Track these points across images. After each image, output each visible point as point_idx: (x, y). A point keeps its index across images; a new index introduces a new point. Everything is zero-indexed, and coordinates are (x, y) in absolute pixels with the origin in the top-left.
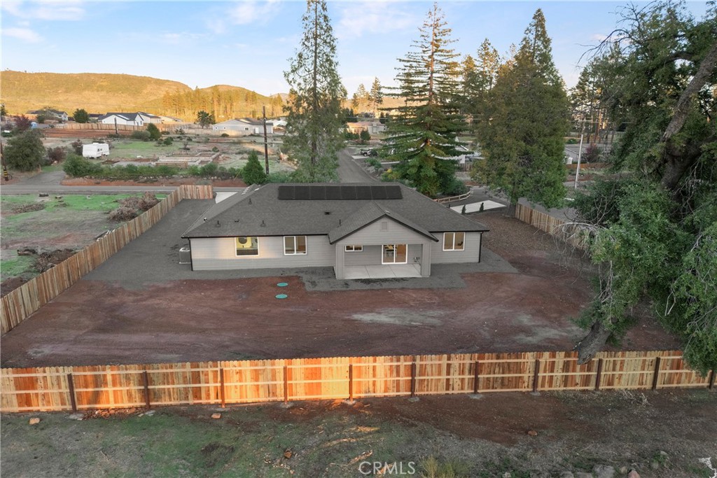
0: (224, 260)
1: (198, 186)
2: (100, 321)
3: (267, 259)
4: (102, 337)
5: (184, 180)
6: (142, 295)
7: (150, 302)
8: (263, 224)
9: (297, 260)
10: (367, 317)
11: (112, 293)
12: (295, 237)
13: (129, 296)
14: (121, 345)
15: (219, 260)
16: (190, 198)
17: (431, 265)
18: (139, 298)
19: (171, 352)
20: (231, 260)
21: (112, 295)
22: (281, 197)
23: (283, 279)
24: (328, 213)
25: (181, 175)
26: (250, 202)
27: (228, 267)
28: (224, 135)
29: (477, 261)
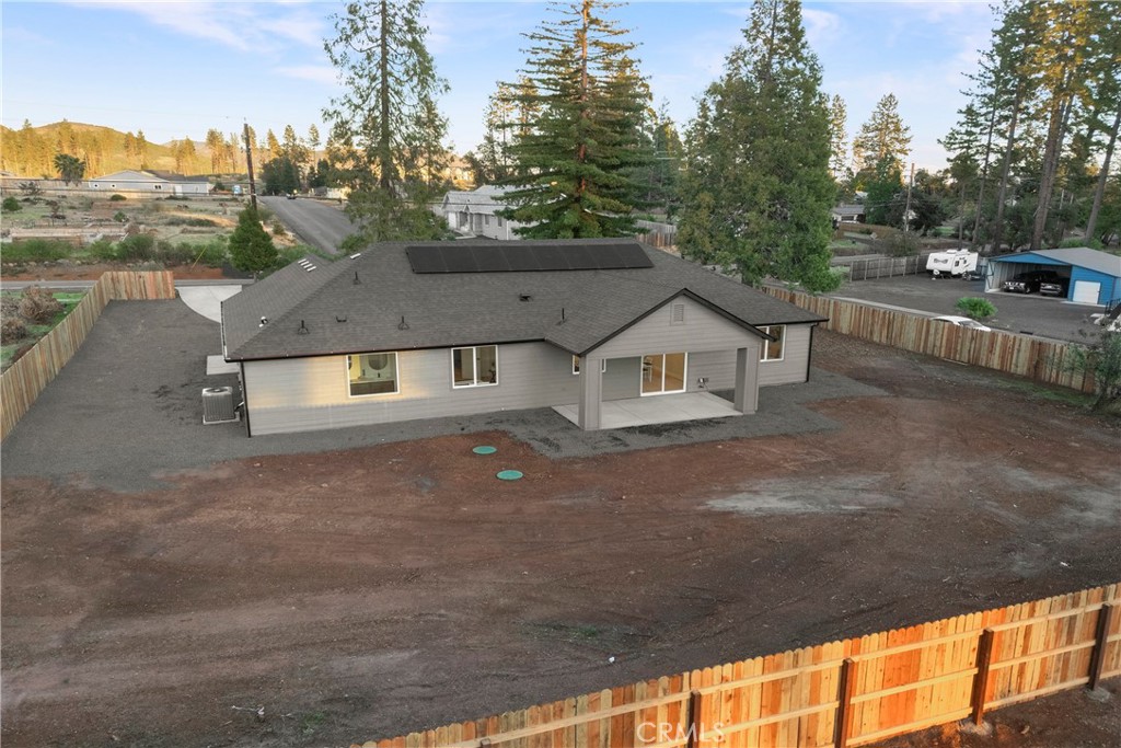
0: (321, 408)
1: (143, 273)
2: (107, 582)
3: (417, 400)
4: (144, 627)
5: (86, 269)
6: (169, 502)
7: (205, 517)
8: (402, 325)
9: (476, 398)
10: (744, 504)
11: (86, 504)
12: (474, 348)
13: (137, 507)
14: (221, 647)
15: (311, 409)
16: (125, 297)
17: (761, 389)
18: (167, 508)
19: (380, 647)
20: (338, 406)
21: (88, 510)
22: (419, 270)
23: (483, 438)
24: (525, 298)
25: (77, 258)
26: (356, 281)
27: (332, 423)
28: (116, 198)
29: (803, 378)
